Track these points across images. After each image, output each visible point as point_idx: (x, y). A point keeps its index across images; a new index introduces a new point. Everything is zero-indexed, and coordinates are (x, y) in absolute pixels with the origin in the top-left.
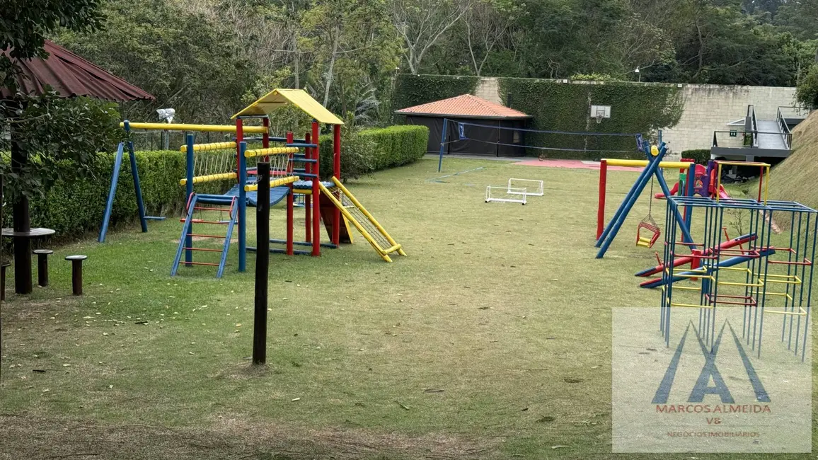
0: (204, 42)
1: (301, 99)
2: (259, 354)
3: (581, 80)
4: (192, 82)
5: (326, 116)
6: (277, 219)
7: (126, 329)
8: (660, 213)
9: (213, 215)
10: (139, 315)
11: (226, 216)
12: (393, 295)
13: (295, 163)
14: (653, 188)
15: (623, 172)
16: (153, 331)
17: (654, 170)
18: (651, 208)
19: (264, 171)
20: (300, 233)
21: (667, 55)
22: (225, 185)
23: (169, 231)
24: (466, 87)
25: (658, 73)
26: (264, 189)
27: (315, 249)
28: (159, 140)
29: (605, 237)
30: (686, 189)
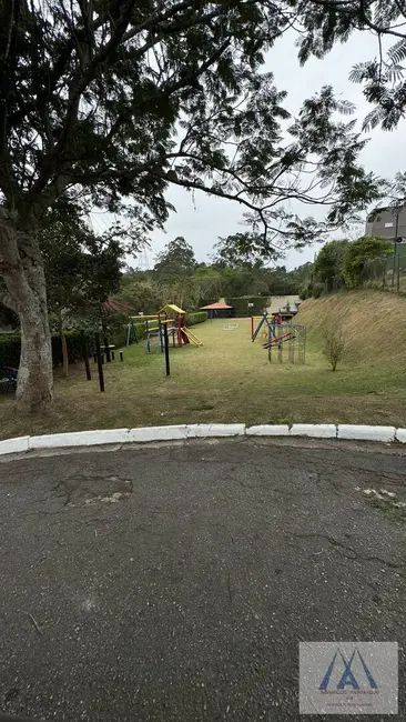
0: (149, 295)
1: (174, 307)
2: (168, 373)
3: (245, 297)
4: (147, 305)
5: (181, 311)
6: (171, 339)
7: (135, 369)
8: (267, 330)
9: (154, 339)
10: (138, 365)
11: (158, 338)
12: (201, 355)
13: (174, 324)
14: (265, 323)
15: (258, 319)
16: (142, 369)
17: (265, 318)
18: (265, 328)
19: (165, 325)
20: (176, 342)
21: (266, 289)
22: (157, 331)
23: (143, 344)
24: (217, 301)
25: (264, 294)
26: (166, 331)
27: (180, 345)
28: (139, 320)
29: (254, 337)
30: (274, 323)
